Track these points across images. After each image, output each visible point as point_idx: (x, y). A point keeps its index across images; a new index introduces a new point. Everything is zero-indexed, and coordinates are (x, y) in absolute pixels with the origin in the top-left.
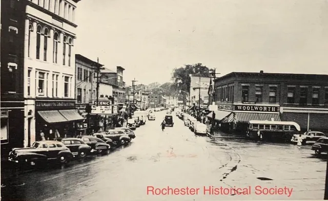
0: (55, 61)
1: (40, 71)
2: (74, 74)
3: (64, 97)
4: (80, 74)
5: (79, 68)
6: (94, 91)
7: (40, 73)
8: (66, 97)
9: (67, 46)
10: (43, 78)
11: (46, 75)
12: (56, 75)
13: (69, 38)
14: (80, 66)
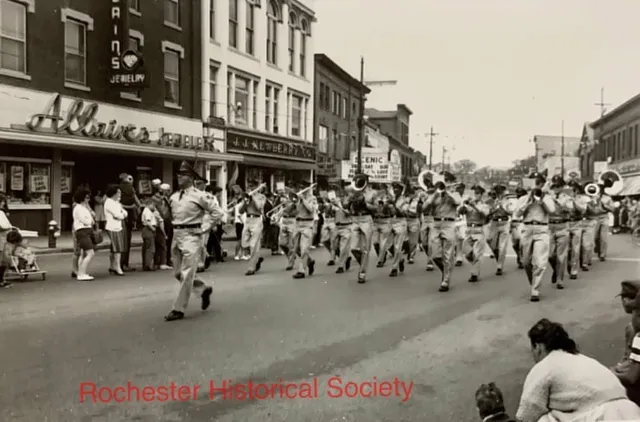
0: (271, 59)
1: (239, 73)
2: (311, 93)
3: (291, 136)
4: (324, 97)
5: (322, 84)
6: (354, 138)
7: (237, 76)
8: (295, 138)
9: (298, 34)
10: (246, 89)
11: (252, 83)
12: (273, 88)
13: (301, 17)
14: (324, 81)
